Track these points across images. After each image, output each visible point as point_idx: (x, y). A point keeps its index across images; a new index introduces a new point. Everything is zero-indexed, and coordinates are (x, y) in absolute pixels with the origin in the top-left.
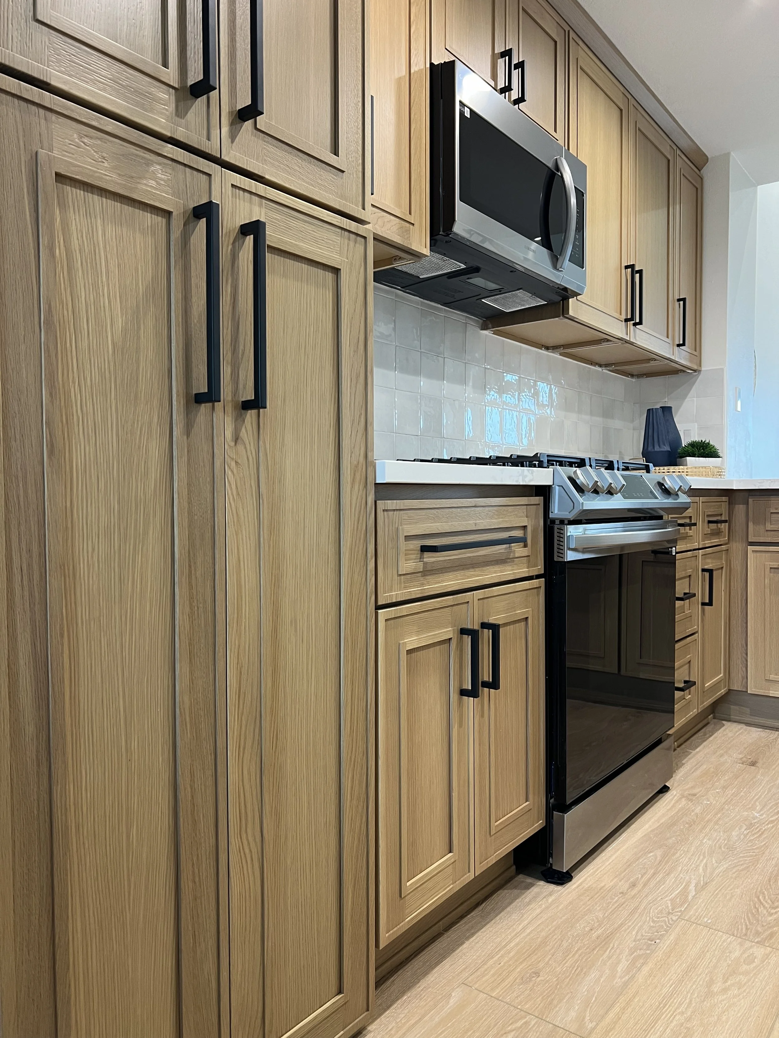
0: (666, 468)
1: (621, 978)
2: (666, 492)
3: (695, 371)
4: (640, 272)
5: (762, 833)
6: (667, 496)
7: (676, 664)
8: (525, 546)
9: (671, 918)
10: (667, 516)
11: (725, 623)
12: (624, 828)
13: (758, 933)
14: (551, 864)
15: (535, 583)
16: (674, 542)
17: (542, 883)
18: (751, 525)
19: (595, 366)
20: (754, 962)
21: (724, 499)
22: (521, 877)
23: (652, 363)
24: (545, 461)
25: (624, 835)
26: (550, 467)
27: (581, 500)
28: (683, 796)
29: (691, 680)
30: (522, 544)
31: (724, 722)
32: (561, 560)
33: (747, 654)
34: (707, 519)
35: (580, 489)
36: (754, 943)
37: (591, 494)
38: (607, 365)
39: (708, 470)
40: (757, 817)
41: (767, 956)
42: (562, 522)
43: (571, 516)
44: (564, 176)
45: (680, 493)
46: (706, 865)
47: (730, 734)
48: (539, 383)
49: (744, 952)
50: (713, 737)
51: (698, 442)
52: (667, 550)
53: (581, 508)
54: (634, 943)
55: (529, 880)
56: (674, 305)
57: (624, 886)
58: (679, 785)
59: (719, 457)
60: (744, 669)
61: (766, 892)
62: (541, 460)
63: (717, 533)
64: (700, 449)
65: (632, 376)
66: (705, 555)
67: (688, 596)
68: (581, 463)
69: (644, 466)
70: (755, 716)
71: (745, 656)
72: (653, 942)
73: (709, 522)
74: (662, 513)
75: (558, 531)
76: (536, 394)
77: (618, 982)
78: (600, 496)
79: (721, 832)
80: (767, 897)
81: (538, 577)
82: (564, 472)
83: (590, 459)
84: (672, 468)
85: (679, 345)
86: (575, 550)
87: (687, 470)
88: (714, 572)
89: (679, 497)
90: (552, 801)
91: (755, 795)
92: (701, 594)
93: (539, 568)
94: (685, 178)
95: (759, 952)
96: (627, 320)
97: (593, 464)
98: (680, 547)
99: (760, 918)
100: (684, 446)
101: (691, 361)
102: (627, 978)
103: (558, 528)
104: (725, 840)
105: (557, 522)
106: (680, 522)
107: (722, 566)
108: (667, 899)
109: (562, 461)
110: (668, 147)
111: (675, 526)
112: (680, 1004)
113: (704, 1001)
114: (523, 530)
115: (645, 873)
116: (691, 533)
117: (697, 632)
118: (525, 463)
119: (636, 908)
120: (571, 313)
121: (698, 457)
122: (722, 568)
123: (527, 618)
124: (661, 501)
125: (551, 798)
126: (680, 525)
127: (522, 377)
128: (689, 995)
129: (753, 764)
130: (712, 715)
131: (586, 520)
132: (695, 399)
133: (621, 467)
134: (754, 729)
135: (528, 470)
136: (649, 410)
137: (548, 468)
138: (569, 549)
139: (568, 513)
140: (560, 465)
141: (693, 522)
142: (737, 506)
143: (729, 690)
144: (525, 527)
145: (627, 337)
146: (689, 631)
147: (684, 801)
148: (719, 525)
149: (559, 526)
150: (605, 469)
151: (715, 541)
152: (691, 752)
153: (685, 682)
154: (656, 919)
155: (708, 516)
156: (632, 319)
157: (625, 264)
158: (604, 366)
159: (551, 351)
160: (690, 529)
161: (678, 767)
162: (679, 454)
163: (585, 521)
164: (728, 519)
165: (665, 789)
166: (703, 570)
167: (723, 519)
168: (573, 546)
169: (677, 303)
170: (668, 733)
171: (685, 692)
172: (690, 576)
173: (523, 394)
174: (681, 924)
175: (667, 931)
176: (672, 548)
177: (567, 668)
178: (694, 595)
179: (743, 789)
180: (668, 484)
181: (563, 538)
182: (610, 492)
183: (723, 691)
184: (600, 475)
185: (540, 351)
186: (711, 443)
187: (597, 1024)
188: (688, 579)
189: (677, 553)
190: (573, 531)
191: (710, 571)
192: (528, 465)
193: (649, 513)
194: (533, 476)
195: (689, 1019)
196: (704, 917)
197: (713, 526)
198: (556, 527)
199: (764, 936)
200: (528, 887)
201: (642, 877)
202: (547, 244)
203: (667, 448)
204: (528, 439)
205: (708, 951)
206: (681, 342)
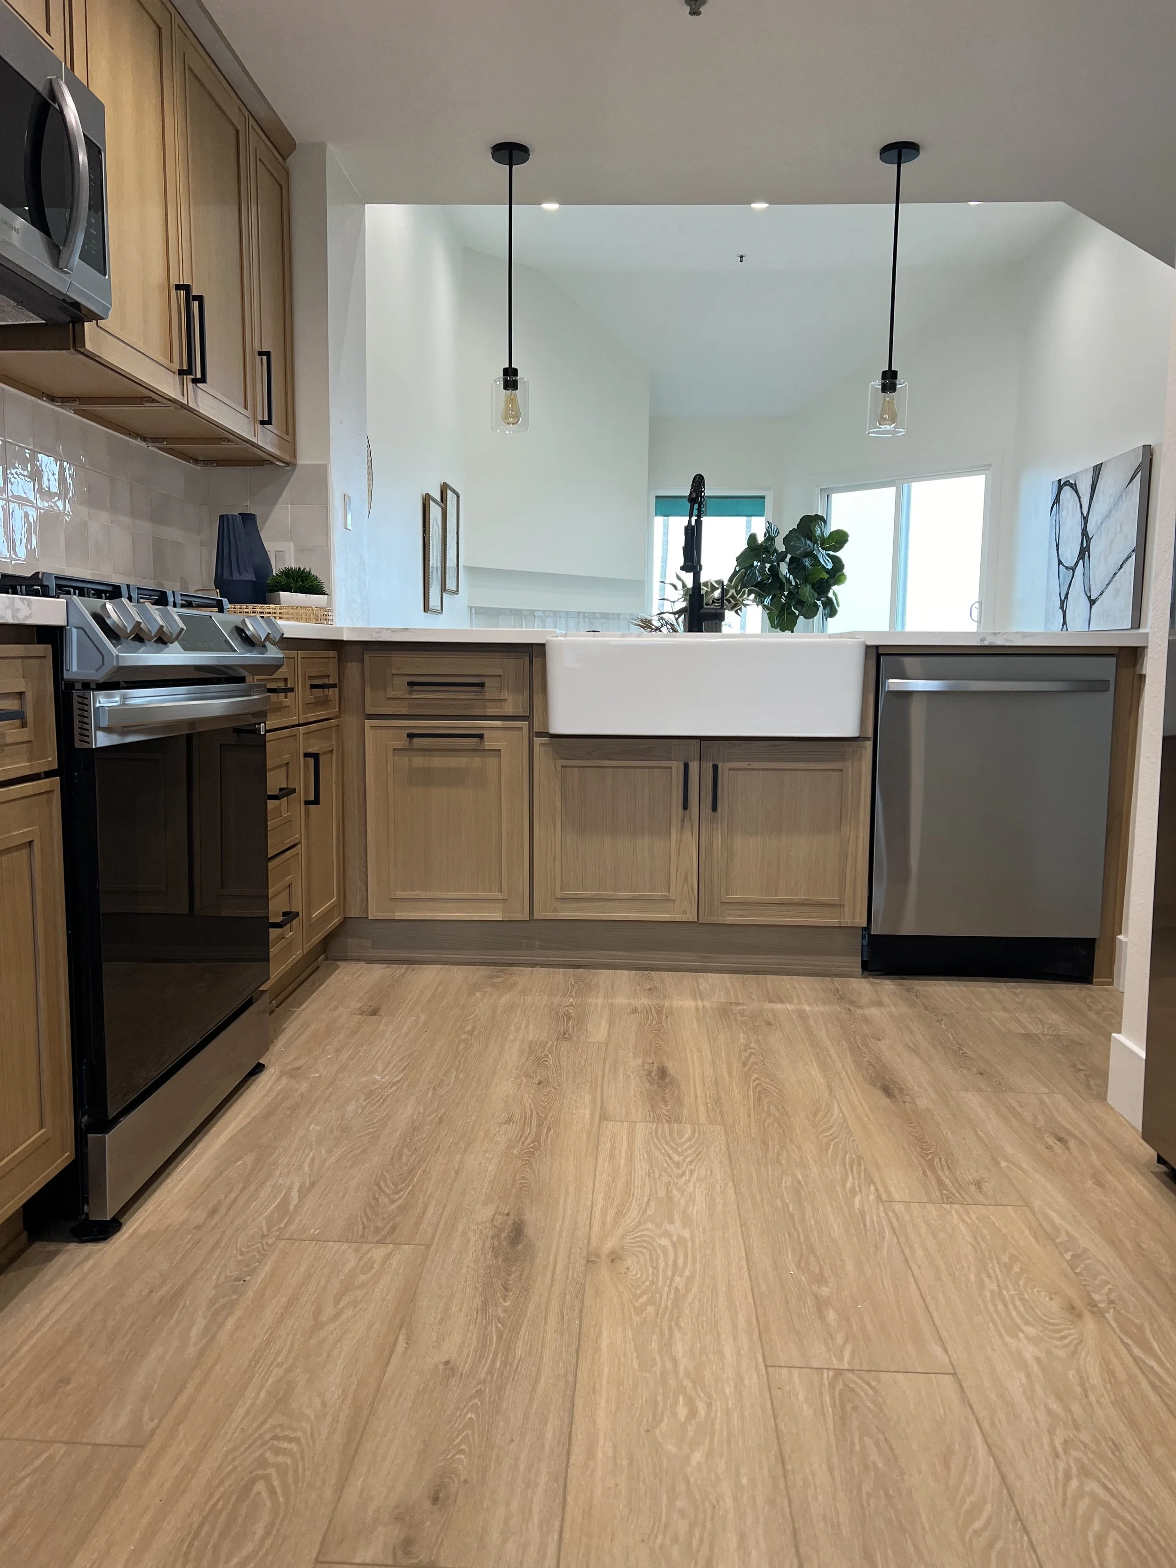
0: (250, 606)
1: (195, 1344)
2: (248, 641)
3: (288, 464)
4: (200, 299)
5: (385, 1100)
6: (250, 648)
7: (270, 891)
8: (24, 725)
9: (267, 1243)
10: (251, 677)
11: (338, 828)
12: (201, 1135)
13: (377, 1230)
14: (87, 1214)
15: (44, 784)
16: (262, 715)
17: (73, 1246)
18: (368, 690)
19: (135, 438)
20: (373, 1268)
21: (332, 654)
22: (37, 1246)
23: (224, 445)
24: (52, 584)
25: (200, 1146)
26: (61, 596)
27: (114, 651)
28: (283, 1073)
29: (293, 910)
30: (17, 722)
31: (338, 963)
32: (86, 746)
33: (366, 868)
34: (309, 682)
35: (112, 633)
36: (372, 1245)
37: (132, 642)
38: (155, 440)
39: (310, 612)
40: (378, 1081)
41: (388, 1257)
42: (86, 686)
43: (100, 676)
44: (66, 112)
45: (268, 644)
46: (313, 1160)
47: (346, 978)
48: (40, 456)
49: (361, 1259)
50: (324, 985)
51: (295, 571)
52: (252, 728)
53: (115, 664)
54: (214, 1291)
55: (52, 1247)
56: (254, 361)
57: (200, 1216)
58: (277, 1060)
59: (324, 594)
60: (364, 888)
61: (387, 1176)
62: (45, 583)
63: (324, 702)
64: (297, 581)
65: (196, 461)
66: (308, 733)
67: (286, 792)
68: (114, 593)
69: (214, 602)
70: (379, 948)
71: (364, 870)
72: (242, 1282)
73: (313, 686)
74: (243, 673)
75: (80, 700)
76: (36, 475)
77: (192, 1351)
78: (145, 646)
79: (333, 1111)
80: (388, 1182)
81: (48, 774)
82: (84, 606)
83: (128, 586)
84: (259, 607)
85: (263, 423)
86: (108, 730)
87: (281, 611)
88: (321, 758)
89: (267, 650)
90: (85, 1119)
91: (377, 1053)
92: (303, 788)
93: (51, 761)
94: (262, 166)
95: (378, 1253)
96: (181, 372)
97: (134, 595)
98: (271, 723)
99: (380, 1210)
100: (275, 575)
101: (280, 448)
102: (204, 1341)
103: (78, 696)
104: (338, 1120)
105: (78, 686)
106: (270, 685)
107: (331, 748)
108: (260, 1218)
109: (83, 588)
110: (237, 110)
111: (263, 692)
112: (278, 1353)
113: (310, 1337)
114: (18, 699)
115: (230, 1192)
116: (287, 702)
117: (299, 843)
118: (18, 587)
119: (218, 1243)
120: (89, 346)
121: (296, 592)
122: (332, 751)
123: (31, 842)
124: (239, 655)
125: (83, 1116)
126: (270, 691)
127: (9, 442)
128: (290, 1337)
129: (375, 1012)
130: (323, 956)
131: (126, 682)
132: (289, 506)
133: (179, 601)
134: (377, 966)
135: (22, 600)
136: (222, 517)
137: (58, 598)
138: (98, 728)
139: (94, 672)
140: (80, 595)
141: (289, 686)
142: (349, 664)
143: (345, 918)
144: (21, 694)
145: (183, 399)
146: (288, 842)
147: (285, 1080)
148: (326, 690)
149: (80, 693)
150: (152, 604)
151: (322, 714)
152: (295, 1011)
153: (285, 914)
154: (245, 1250)
155: (310, 677)
156: (189, 371)
157: (174, 281)
158: (150, 440)
159: (59, 404)
160: (286, 697)
161: (277, 1034)
162: (269, 586)
163: (125, 685)
164: (337, 683)
165: (259, 1068)
166: (306, 755)
167: (331, 682)
168: (104, 723)
169: (258, 358)
170: (261, 989)
171: (285, 928)
172: (287, 764)
173: (13, 471)
174: (280, 1245)
175: (260, 1261)
176: (259, 724)
177: (103, 914)
178: (293, 791)
179: (362, 1047)
180: (251, 628)
181: (87, 711)
182: (162, 640)
183: (336, 921)
184: (144, 613)
185: (39, 401)
186: (313, 573)
187: (161, 1421)
188: (285, 768)
189: (267, 731)
190: (105, 701)
191: (316, 756)
192: (24, 592)
193: (226, 673)
194: (30, 609)
195: (289, 1370)
196: (311, 1228)
197: (318, 692)
198: (75, 693)
199: (384, 1233)
200: (50, 1257)
201: (226, 1197)
202: (39, 221)
203: (250, 576)
204: (26, 547)
205: (314, 1272)
206: (266, 419)
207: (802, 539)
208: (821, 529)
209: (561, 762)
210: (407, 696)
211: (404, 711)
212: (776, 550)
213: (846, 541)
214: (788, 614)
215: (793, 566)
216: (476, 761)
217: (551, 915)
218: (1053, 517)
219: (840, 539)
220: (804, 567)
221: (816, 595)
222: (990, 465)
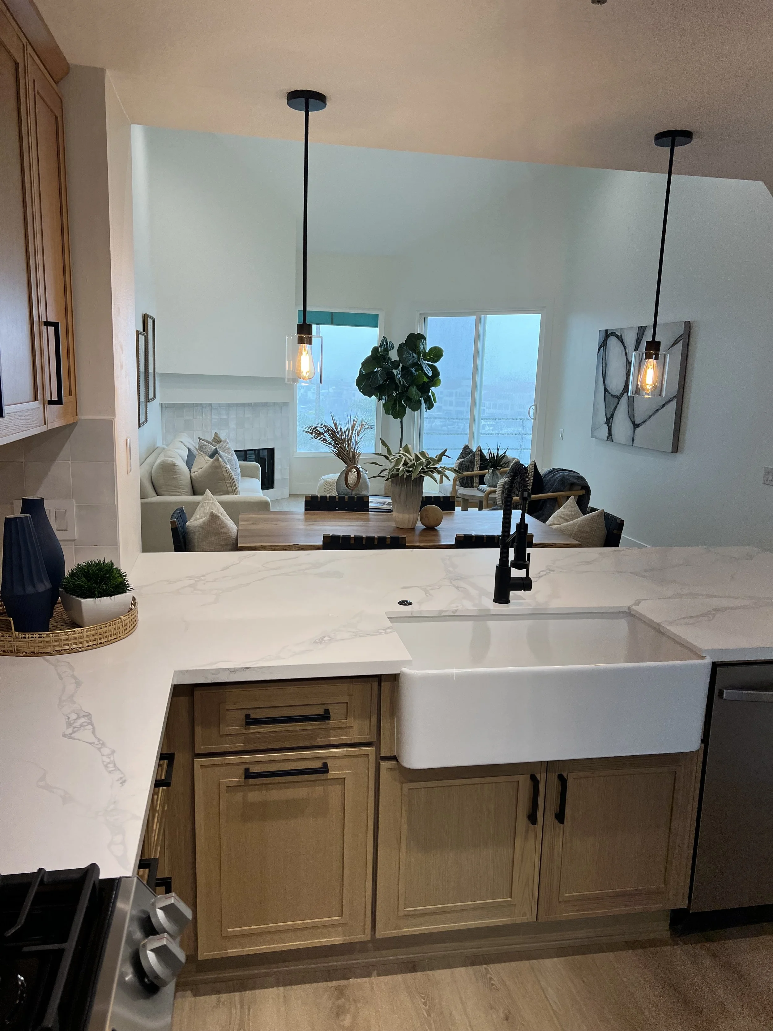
18: (198, 728)
39: (119, 625)
56: (40, 334)
59: (128, 589)
85: (51, 402)
100: (70, 573)
101: (66, 416)
132: (70, 462)
136: (8, 520)
169: (44, 328)
203: (45, 586)
206: (56, 398)
207: (410, 352)
208: (423, 345)
209: (406, 786)
210: (244, 731)
211: (240, 746)
212: (390, 359)
213: (442, 355)
214: (399, 406)
215: (404, 372)
216: (319, 791)
217: (394, 933)
218: (600, 356)
219: (436, 354)
220: (412, 373)
221: (420, 394)
222: (545, 307)
